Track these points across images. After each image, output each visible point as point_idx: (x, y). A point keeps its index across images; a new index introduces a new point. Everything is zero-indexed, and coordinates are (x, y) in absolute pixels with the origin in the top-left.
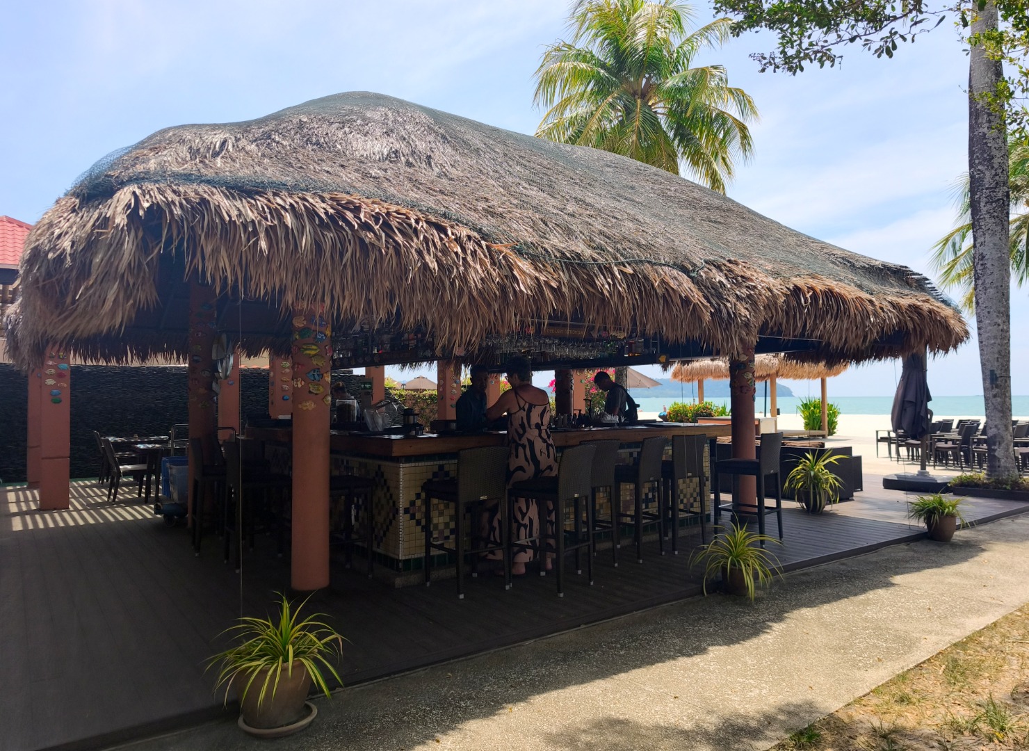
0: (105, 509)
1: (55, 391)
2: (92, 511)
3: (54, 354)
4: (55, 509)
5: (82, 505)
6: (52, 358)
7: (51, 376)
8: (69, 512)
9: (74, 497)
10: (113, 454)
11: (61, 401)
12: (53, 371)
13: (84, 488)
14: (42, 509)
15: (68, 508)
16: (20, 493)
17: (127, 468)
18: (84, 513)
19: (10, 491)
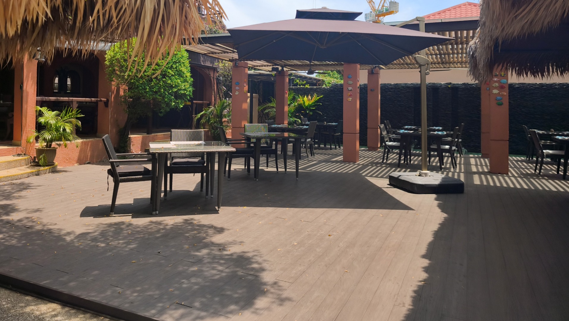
0: (534, 179)
1: (498, 97)
2: (525, 179)
3: (497, 74)
4: (499, 173)
5: (517, 173)
6: (496, 76)
7: (495, 88)
8: (509, 177)
9: (511, 167)
10: (539, 142)
11: (502, 104)
12: (497, 84)
13: (517, 161)
14: (492, 172)
15: (508, 174)
16: (477, 159)
17: (548, 152)
18: (519, 179)
19: (472, 157)
